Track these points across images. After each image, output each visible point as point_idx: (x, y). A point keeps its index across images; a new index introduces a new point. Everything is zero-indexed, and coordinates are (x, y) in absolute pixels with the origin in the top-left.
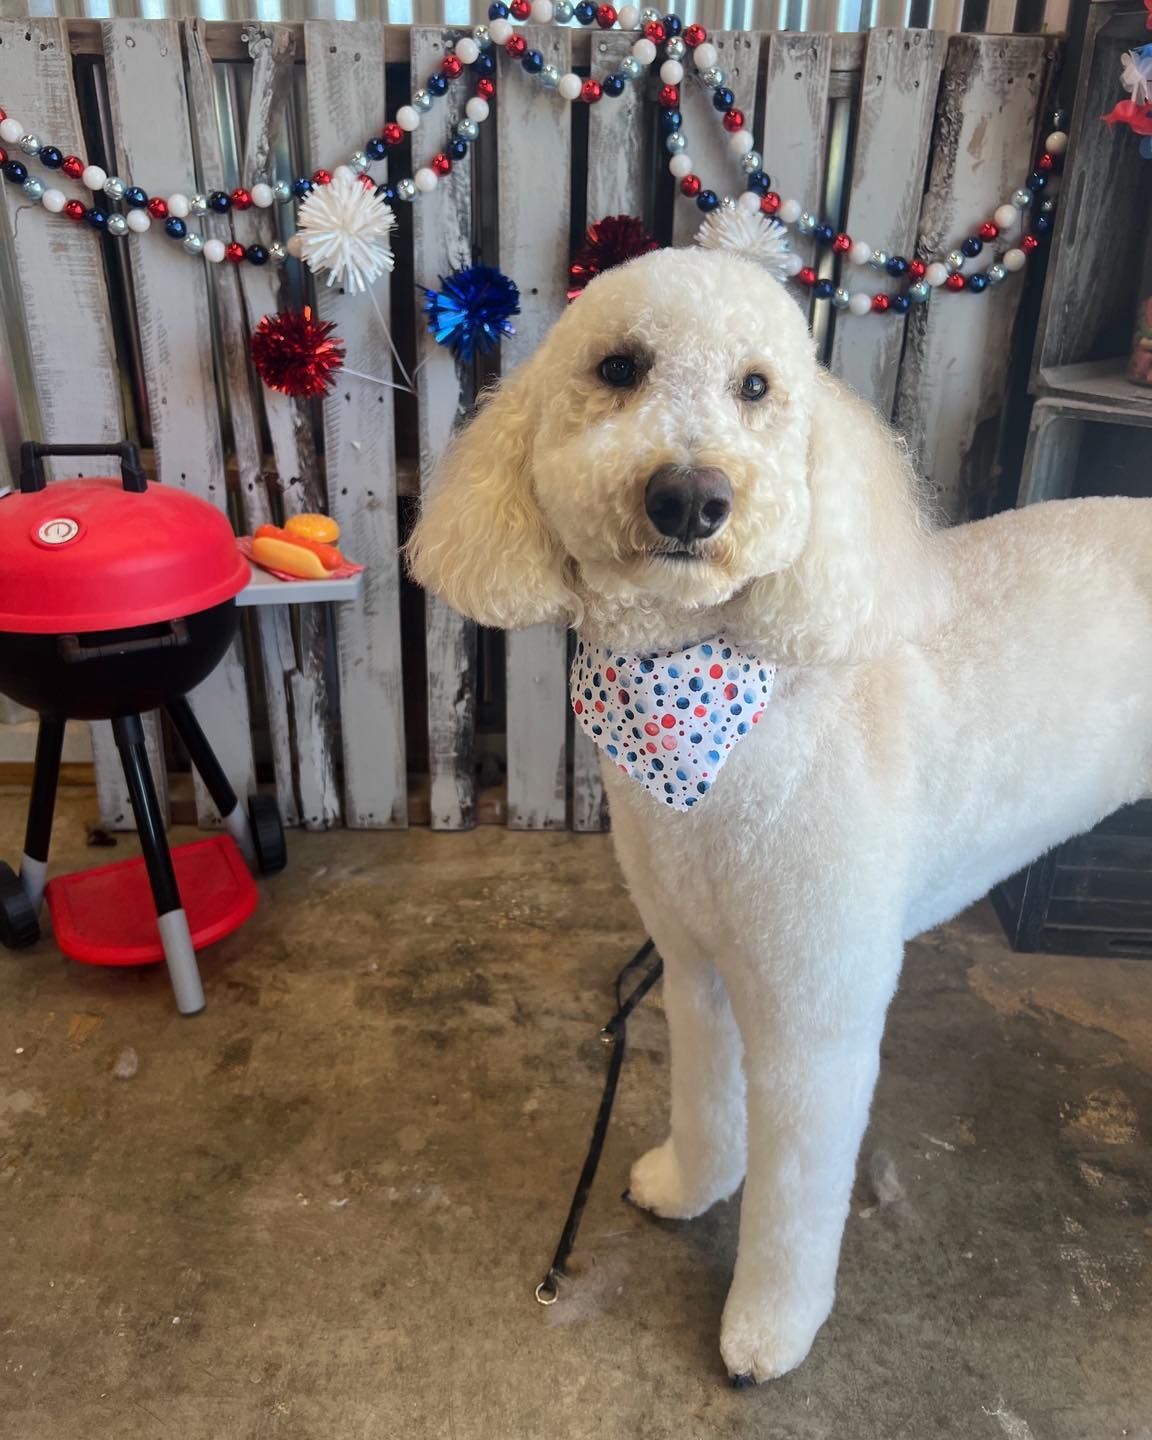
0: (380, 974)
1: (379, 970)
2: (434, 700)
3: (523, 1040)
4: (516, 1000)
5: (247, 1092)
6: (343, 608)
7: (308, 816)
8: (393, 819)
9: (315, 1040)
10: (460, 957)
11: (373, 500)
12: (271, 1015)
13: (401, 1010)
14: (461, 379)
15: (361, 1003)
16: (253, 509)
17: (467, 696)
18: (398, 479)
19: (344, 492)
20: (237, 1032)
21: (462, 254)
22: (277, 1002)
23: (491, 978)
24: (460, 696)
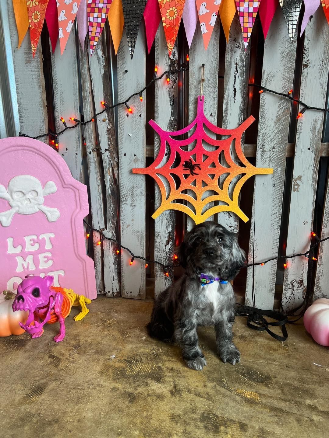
0: (115, 360)
1: (115, 358)
2: (157, 243)
3: (173, 405)
4: (174, 382)
5: (33, 411)
6: (123, 203)
7: (107, 291)
8: (139, 295)
9: (75, 388)
10: (153, 356)
11: (136, 158)
12: (61, 373)
13: (118, 379)
14: (172, 106)
15: (101, 373)
16: (91, 162)
17: (170, 243)
18: (146, 149)
19: (125, 155)
20: (43, 379)
21: (174, 53)
22: (67, 367)
23: (165, 369)
24: (168, 243)
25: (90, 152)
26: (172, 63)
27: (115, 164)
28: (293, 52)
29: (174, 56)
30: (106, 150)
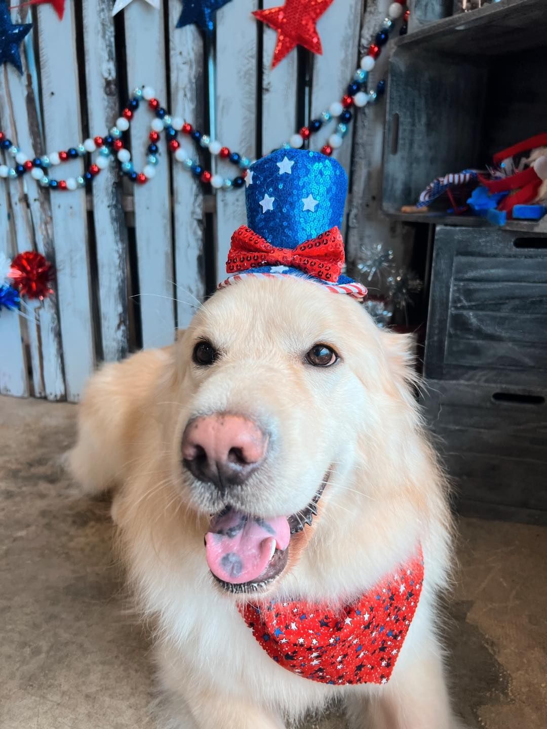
2: (105, 328)
6: (60, 273)
7: (48, 391)
11: (73, 211)
16: (18, 216)
17: (123, 328)
19: (59, 207)
21: (110, 70)
24: (119, 327)
25: (16, 204)
26: (108, 83)
27: (49, 219)
28: (251, 72)
29: (110, 74)
30: (35, 200)
